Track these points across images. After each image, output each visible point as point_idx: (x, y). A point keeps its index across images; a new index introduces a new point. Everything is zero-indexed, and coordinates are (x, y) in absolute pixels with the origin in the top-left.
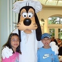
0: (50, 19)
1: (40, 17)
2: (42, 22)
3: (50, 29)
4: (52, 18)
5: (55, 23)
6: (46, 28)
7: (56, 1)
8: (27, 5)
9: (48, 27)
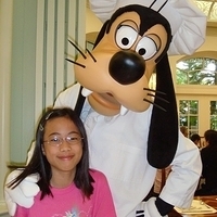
0: (182, 65)
3: (181, 102)
7: (205, 3)
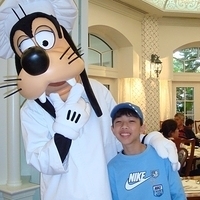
0: (179, 55)
1: (148, 49)
2: (153, 65)
3: (178, 89)
4: (186, 54)
5: (194, 70)
6: (166, 84)
8: (22, 16)
9: (173, 82)
